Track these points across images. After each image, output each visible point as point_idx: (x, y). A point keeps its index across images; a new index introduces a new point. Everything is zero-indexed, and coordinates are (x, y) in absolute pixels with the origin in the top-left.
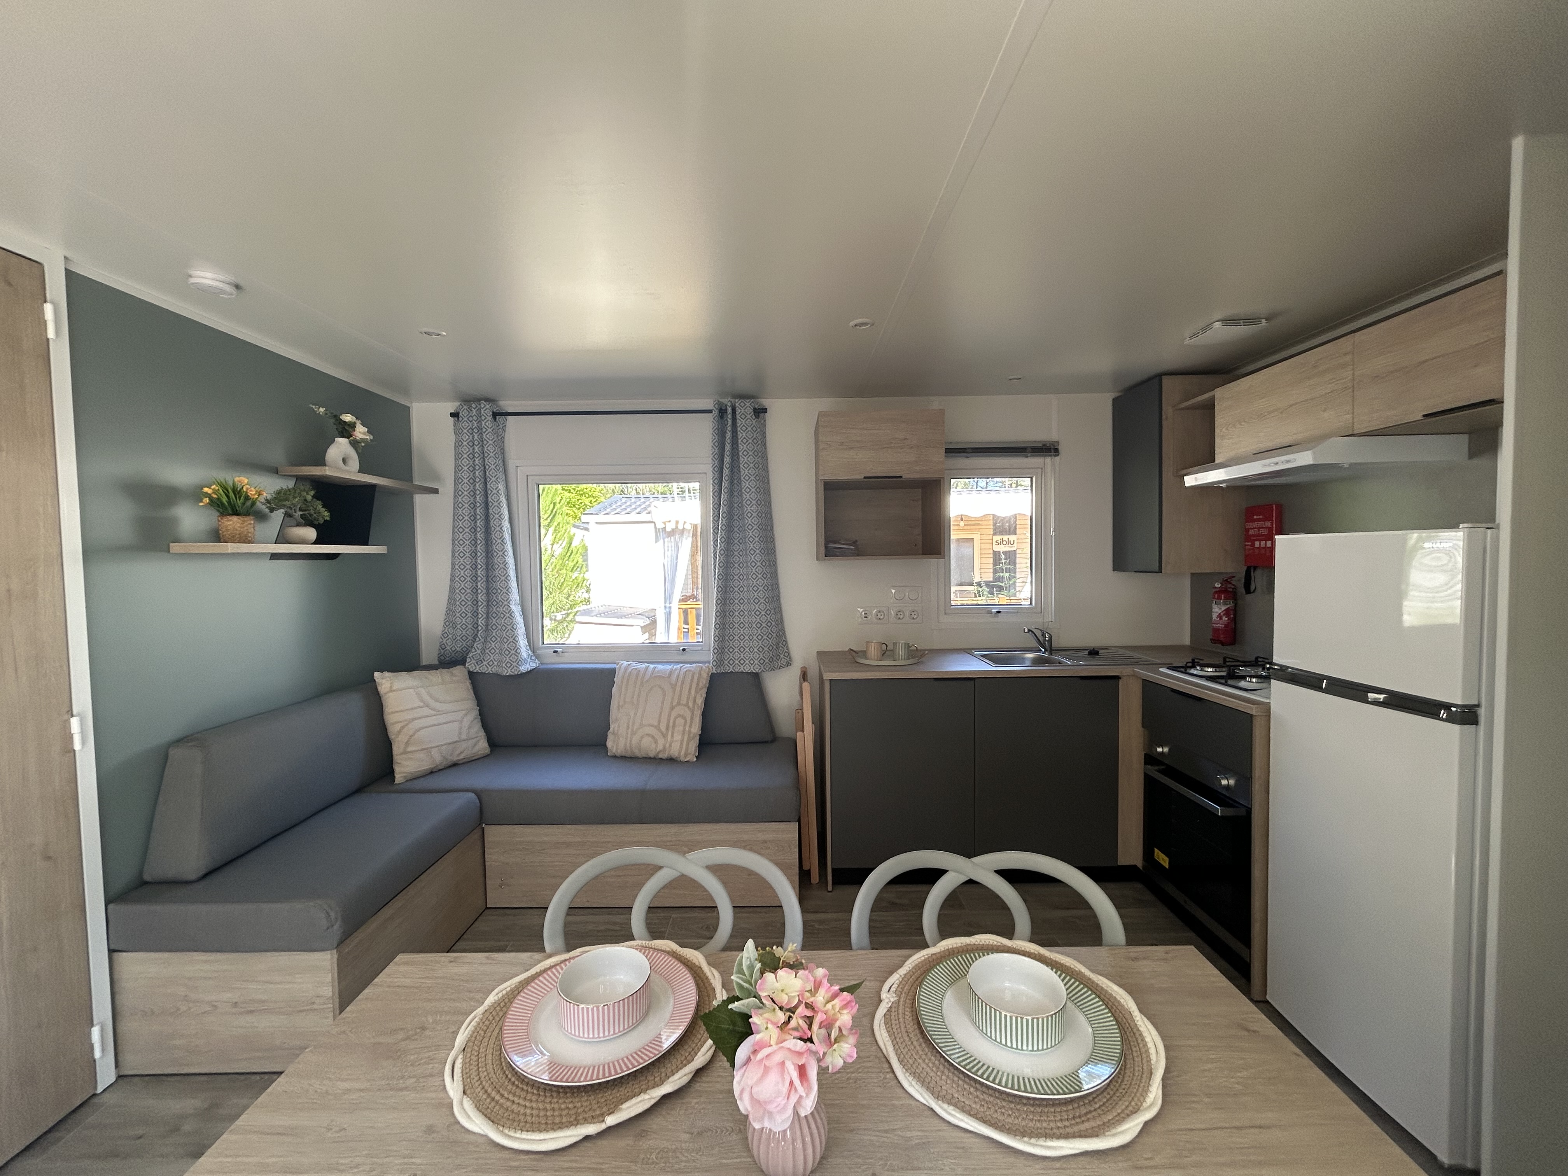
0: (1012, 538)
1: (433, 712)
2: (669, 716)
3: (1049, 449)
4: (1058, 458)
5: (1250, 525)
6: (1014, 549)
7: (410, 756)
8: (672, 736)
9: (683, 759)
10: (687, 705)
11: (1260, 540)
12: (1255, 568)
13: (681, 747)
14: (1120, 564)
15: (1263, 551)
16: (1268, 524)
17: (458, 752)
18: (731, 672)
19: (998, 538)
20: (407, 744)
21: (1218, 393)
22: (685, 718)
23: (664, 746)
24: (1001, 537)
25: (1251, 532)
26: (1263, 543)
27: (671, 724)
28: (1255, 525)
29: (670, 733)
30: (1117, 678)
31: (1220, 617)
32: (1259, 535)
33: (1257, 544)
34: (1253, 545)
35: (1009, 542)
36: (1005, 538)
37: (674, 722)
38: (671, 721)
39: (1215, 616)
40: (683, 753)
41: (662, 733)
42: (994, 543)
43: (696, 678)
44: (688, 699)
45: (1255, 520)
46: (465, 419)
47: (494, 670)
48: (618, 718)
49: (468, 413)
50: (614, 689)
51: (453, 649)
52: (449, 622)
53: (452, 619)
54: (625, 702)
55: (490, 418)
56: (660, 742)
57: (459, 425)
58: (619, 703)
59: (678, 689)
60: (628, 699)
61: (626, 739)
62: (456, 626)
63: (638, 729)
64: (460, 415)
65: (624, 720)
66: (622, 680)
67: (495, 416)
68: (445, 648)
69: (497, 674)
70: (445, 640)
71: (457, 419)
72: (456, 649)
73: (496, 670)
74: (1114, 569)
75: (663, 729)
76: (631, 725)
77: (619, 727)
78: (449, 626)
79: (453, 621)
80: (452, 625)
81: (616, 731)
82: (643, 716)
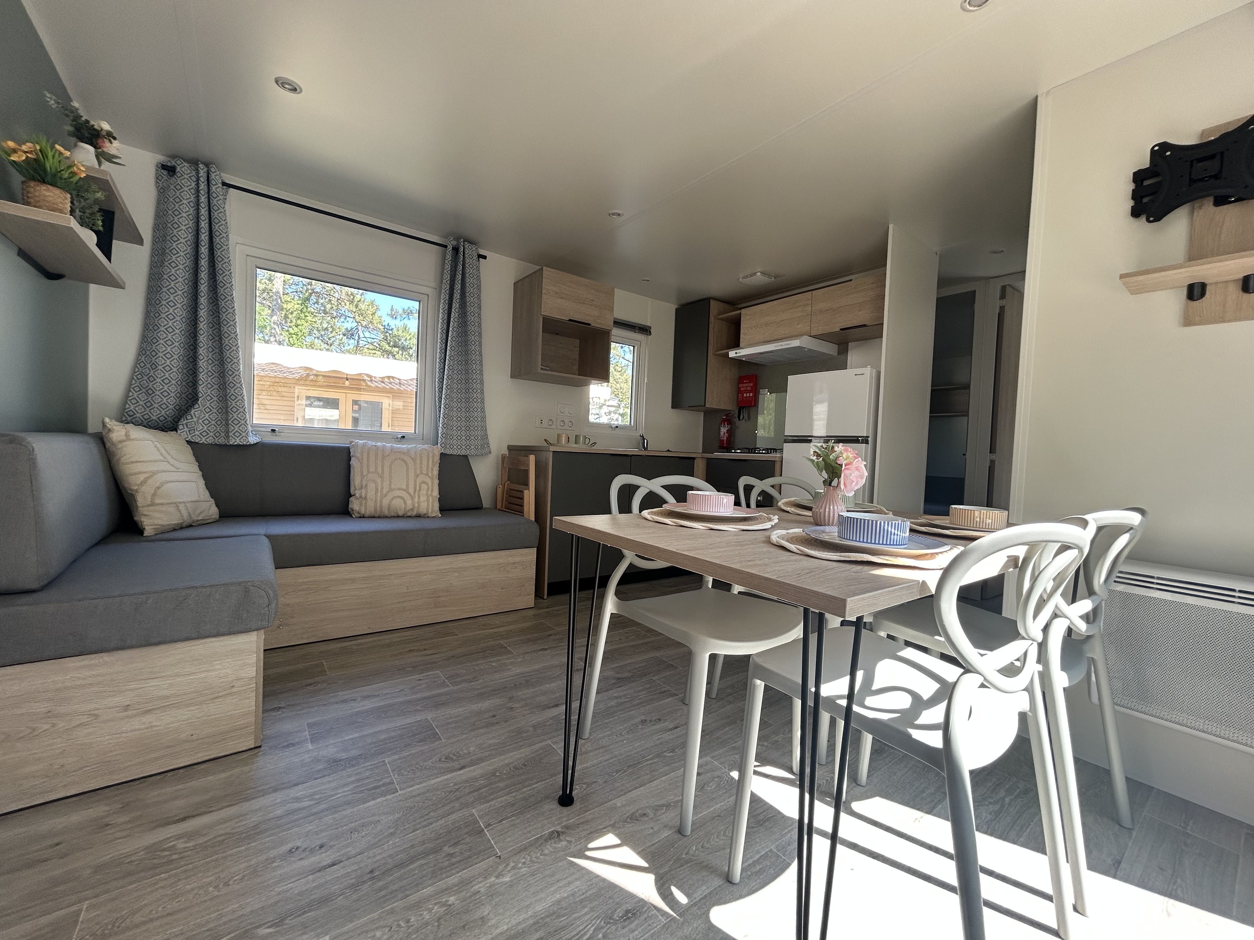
1: (173, 469)
2: (415, 481)
3: (645, 330)
4: (650, 337)
5: (741, 385)
7: (158, 508)
8: (419, 497)
9: (430, 515)
10: (427, 475)
11: (747, 393)
12: (743, 407)
13: (428, 505)
14: (676, 404)
15: (748, 399)
16: (751, 384)
17: (198, 512)
18: (451, 454)
20: (154, 495)
21: (743, 311)
22: (428, 485)
23: (413, 504)
25: (742, 389)
26: (748, 394)
27: (418, 489)
28: (745, 385)
29: (416, 495)
30: (694, 459)
31: (724, 433)
32: (746, 390)
33: (745, 395)
34: (743, 395)
37: (420, 487)
38: (418, 486)
39: (722, 434)
40: (430, 511)
41: (410, 495)
43: (431, 455)
44: (427, 469)
45: (744, 383)
46: (186, 176)
47: (210, 440)
48: (364, 485)
49: (189, 171)
50: (353, 462)
51: (146, 417)
52: (141, 387)
53: (147, 384)
54: (369, 472)
55: (220, 185)
56: (409, 502)
57: (175, 180)
58: (362, 473)
59: (418, 461)
60: (372, 469)
61: (376, 501)
62: (154, 392)
63: (388, 492)
64: (177, 171)
65: (372, 486)
66: (362, 454)
67: (223, 185)
68: (133, 415)
69: (216, 444)
70: (132, 407)
71: (171, 173)
72: (150, 417)
73: (213, 440)
74: (672, 408)
75: (412, 492)
76: (379, 490)
77: (367, 492)
78: (141, 391)
79: (148, 386)
80: (147, 391)
81: (363, 496)
82: (391, 482)
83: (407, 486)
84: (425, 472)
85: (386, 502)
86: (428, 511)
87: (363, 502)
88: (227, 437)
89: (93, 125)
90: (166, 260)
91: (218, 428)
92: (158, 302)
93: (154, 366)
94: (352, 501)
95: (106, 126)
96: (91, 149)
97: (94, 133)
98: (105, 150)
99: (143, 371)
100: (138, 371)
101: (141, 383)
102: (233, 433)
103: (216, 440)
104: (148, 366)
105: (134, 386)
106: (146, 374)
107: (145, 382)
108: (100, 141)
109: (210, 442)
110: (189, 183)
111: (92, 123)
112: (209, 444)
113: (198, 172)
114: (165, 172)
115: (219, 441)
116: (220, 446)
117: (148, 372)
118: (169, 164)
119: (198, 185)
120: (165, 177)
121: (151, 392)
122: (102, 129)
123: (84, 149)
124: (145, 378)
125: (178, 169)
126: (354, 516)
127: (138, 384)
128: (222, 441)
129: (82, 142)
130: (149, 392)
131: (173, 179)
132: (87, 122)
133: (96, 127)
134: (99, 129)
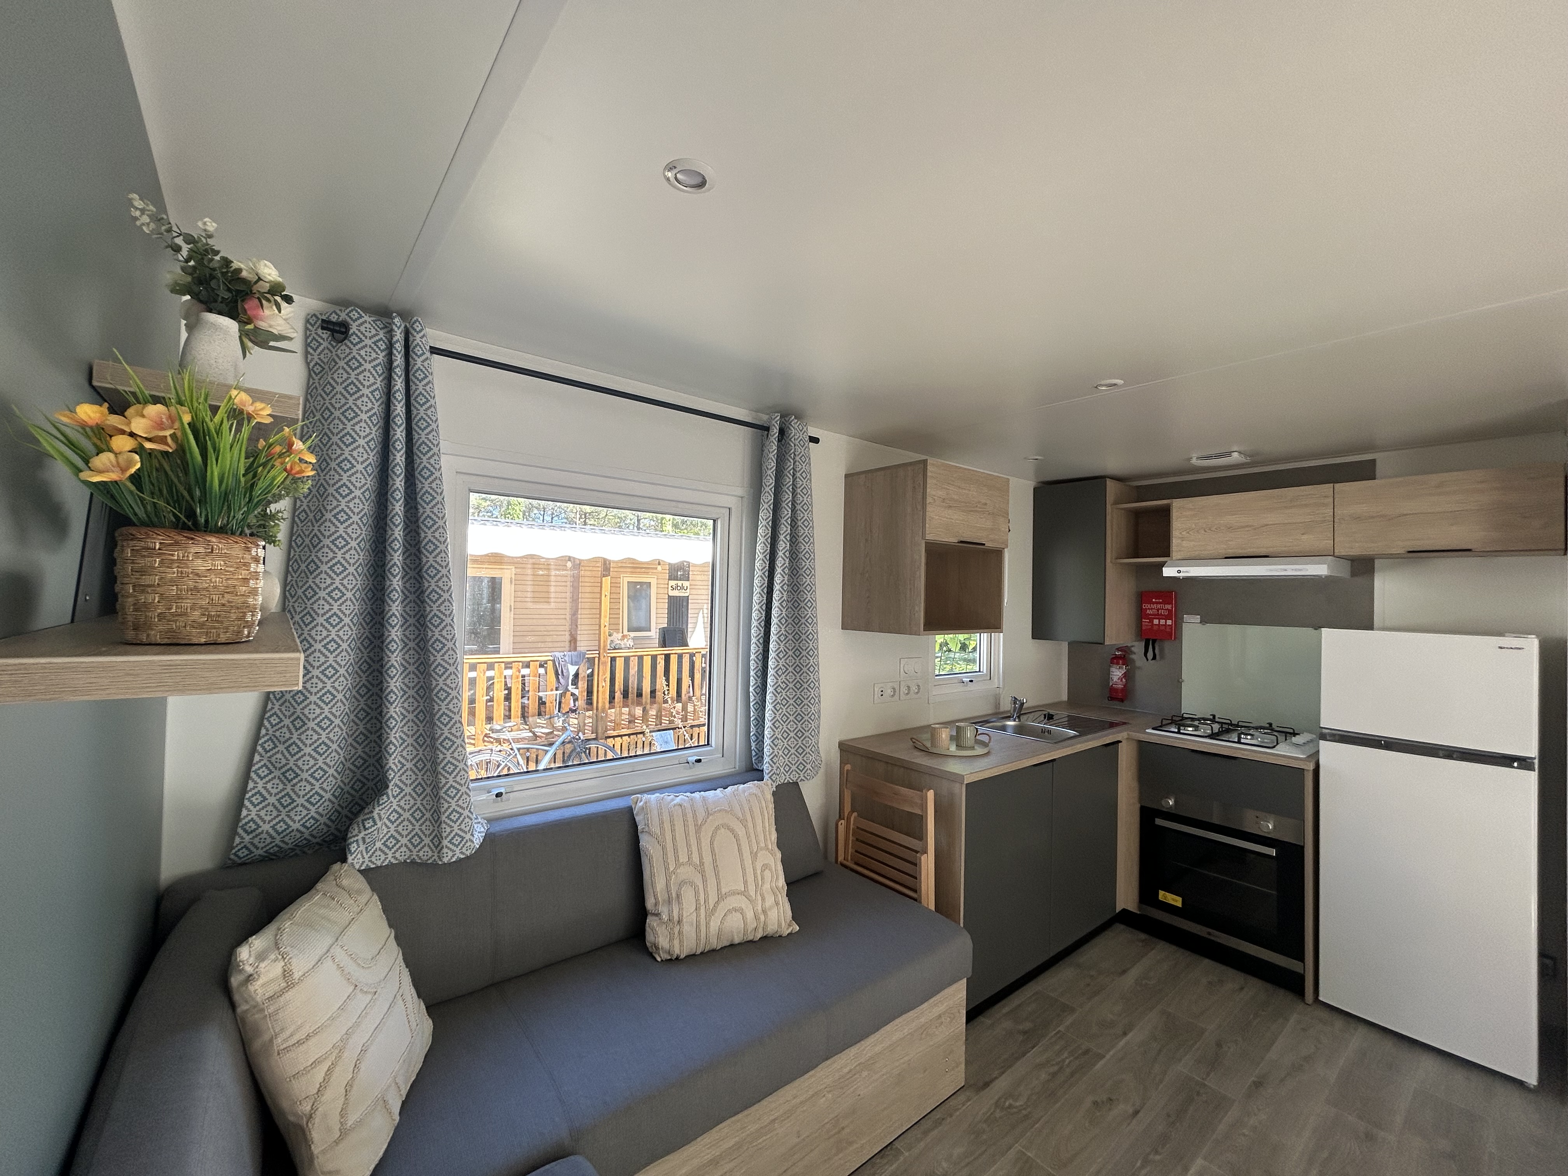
0: (686, 584)
2: (754, 869)
5: (1148, 606)
6: (686, 595)
8: (763, 900)
9: (785, 933)
11: (1159, 619)
12: (1154, 641)
13: (776, 911)
14: (1041, 633)
15: (1163, 628)
16: (1169, 607)
18: (783, 787)
19: (673, 583)
21: (1179, 502)
22: (769, 869)
23: (758, 919)
24: (676, 582)
25: (1148, 612)
26: (1163, 621)
27: (759, 883)
28: (1153, 606)
29: (759, 897)
30: (1119, 742)
31: (1119, 679)
32: (1158, 615)
33: (1156, 622)
34: (1149, 623)
35: (682, 588)
36: (680, 583)
37: (762, 878)
38: (758, 877)
39: (1115, 678)
41: (750, 899)
42: (670, 588)
44: (766, 837)
45: (1154, 603)
46: (368, 342)
47: (402, 855)
48: (674, 895)
49: (374, 332)
50: (645, 842)
51: (281, 827)
52: (272, 766)
53: (284, 761)
54: (678, 864)
55: (428, 354)
56: (750, 915)
57: (348, 351)
58: (667, 868)
59: (750, 825)
60: (683, 858)
61: (698, 926)
62: (297, 775)
63: (717, 903)
64: (351, 331)
65: (688, 896)
66: (662, 828)
67: (432, 353)
68: (254, 830)
69: (413, 862)
70: (254, 811)
71: (339, 336)
72: (289, 826)
73: (408, 853)
74: (1033, 638)
75: (752, 893)
76: (702, 902)
77: (681, 909)
78: (272, 775)
79: (287, 764)
80: (283, 774)
81: (676, 918)
82: (719, 884)
83: (745, 883)
84: (763, 845)
85: (714, 925)
86: (780, 925)
87: (676, 931)
88: (438, 846)
89: (239, 270)
90: (329, 508)
91: (417, 827)
92: (309, 593)
93: (298, 723)
94: (653, 929)
95: (270, 271)
96: (230, 325)
97: (242, 287)
98: (262, 325)
99: (278, 734)
100: (267, 734)
101: (273, 760)
102: (448, 839)
103: (415, 853)
104: (287, 722)
105: (257, 767)
106: (282, 740)
107: (279, 756)
108: (250, 305)
109: (402, 859)
110: (374, 355)
111: (236, 264)
112: (400, 863)
113: (390, 333)
114: (326, 334)
115: (421, 854)
116: (424, 865)
117: (288, 735)
118: (334, 318)
119: (390, 354)
120: (325, 344)
121: (293, 775)
122: (260, 279)
123: (215, 327)
124: (281, 747)
125: (354, 328)
126: (659, 959)
127: (265, 761)
128: (425, 854)
129: (210, 311)
130: (288, 776)
131: (343, 347)
132: (227, 262)
133: (244, 274)
134: (252, 278)
